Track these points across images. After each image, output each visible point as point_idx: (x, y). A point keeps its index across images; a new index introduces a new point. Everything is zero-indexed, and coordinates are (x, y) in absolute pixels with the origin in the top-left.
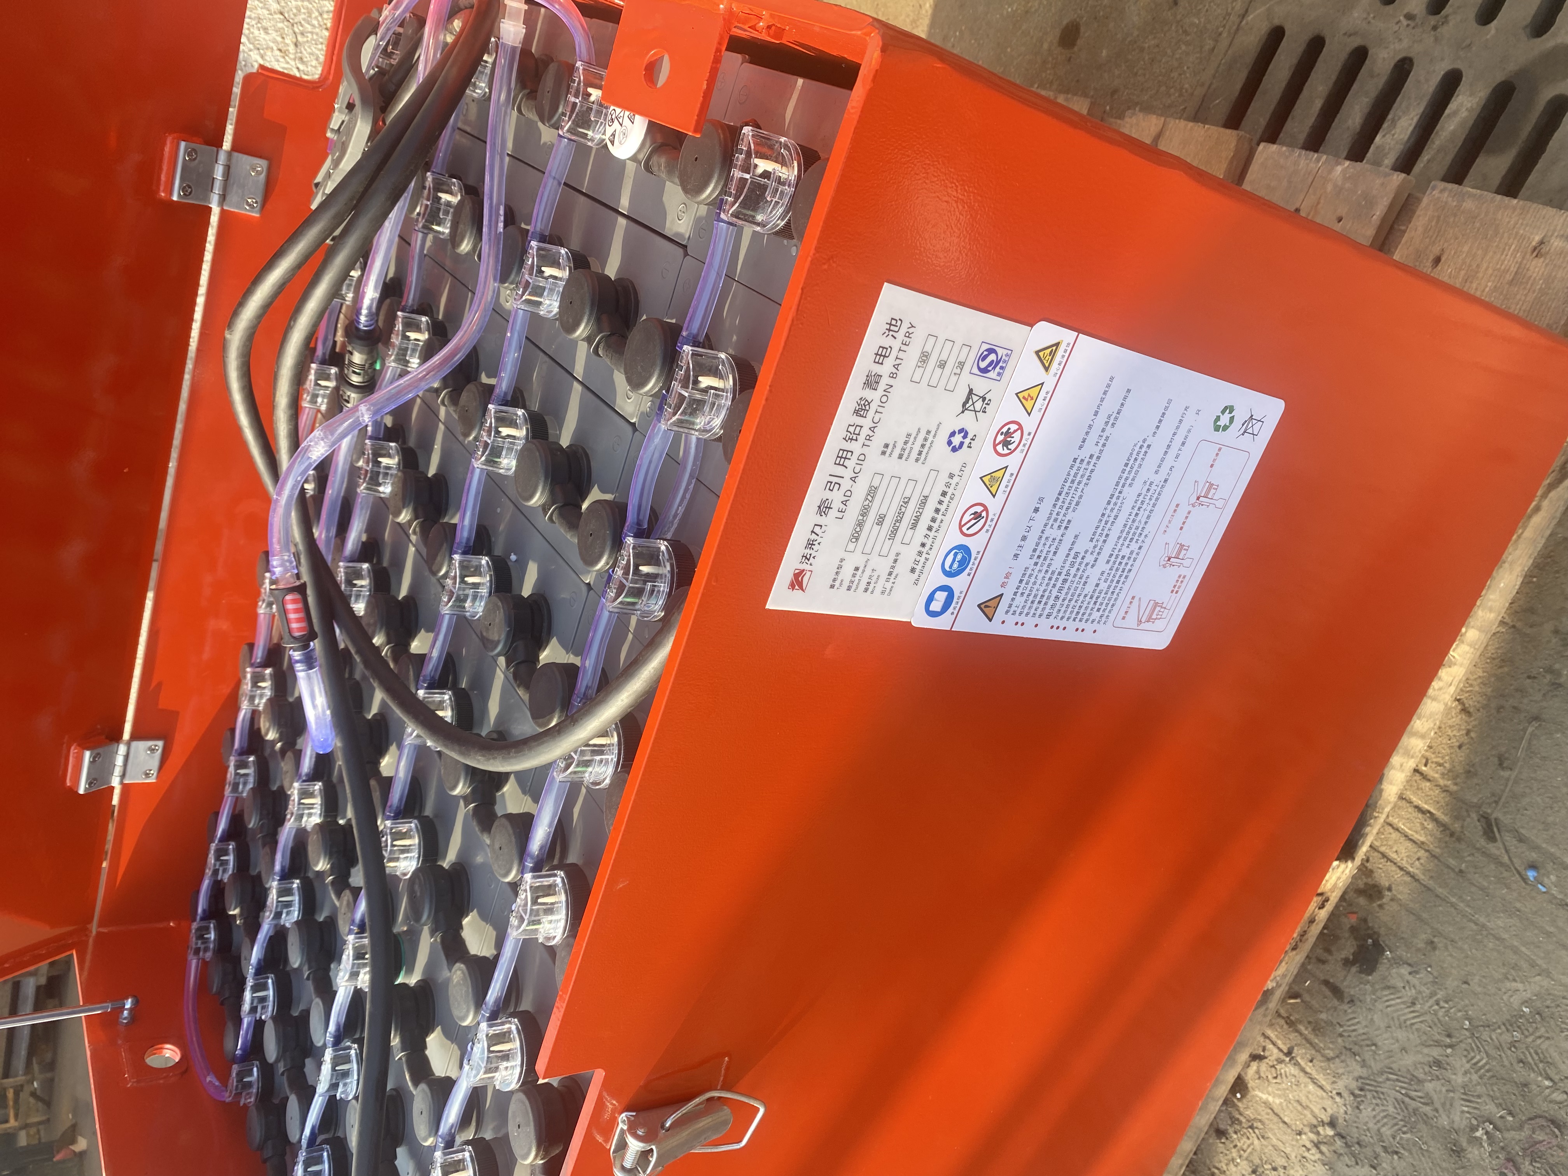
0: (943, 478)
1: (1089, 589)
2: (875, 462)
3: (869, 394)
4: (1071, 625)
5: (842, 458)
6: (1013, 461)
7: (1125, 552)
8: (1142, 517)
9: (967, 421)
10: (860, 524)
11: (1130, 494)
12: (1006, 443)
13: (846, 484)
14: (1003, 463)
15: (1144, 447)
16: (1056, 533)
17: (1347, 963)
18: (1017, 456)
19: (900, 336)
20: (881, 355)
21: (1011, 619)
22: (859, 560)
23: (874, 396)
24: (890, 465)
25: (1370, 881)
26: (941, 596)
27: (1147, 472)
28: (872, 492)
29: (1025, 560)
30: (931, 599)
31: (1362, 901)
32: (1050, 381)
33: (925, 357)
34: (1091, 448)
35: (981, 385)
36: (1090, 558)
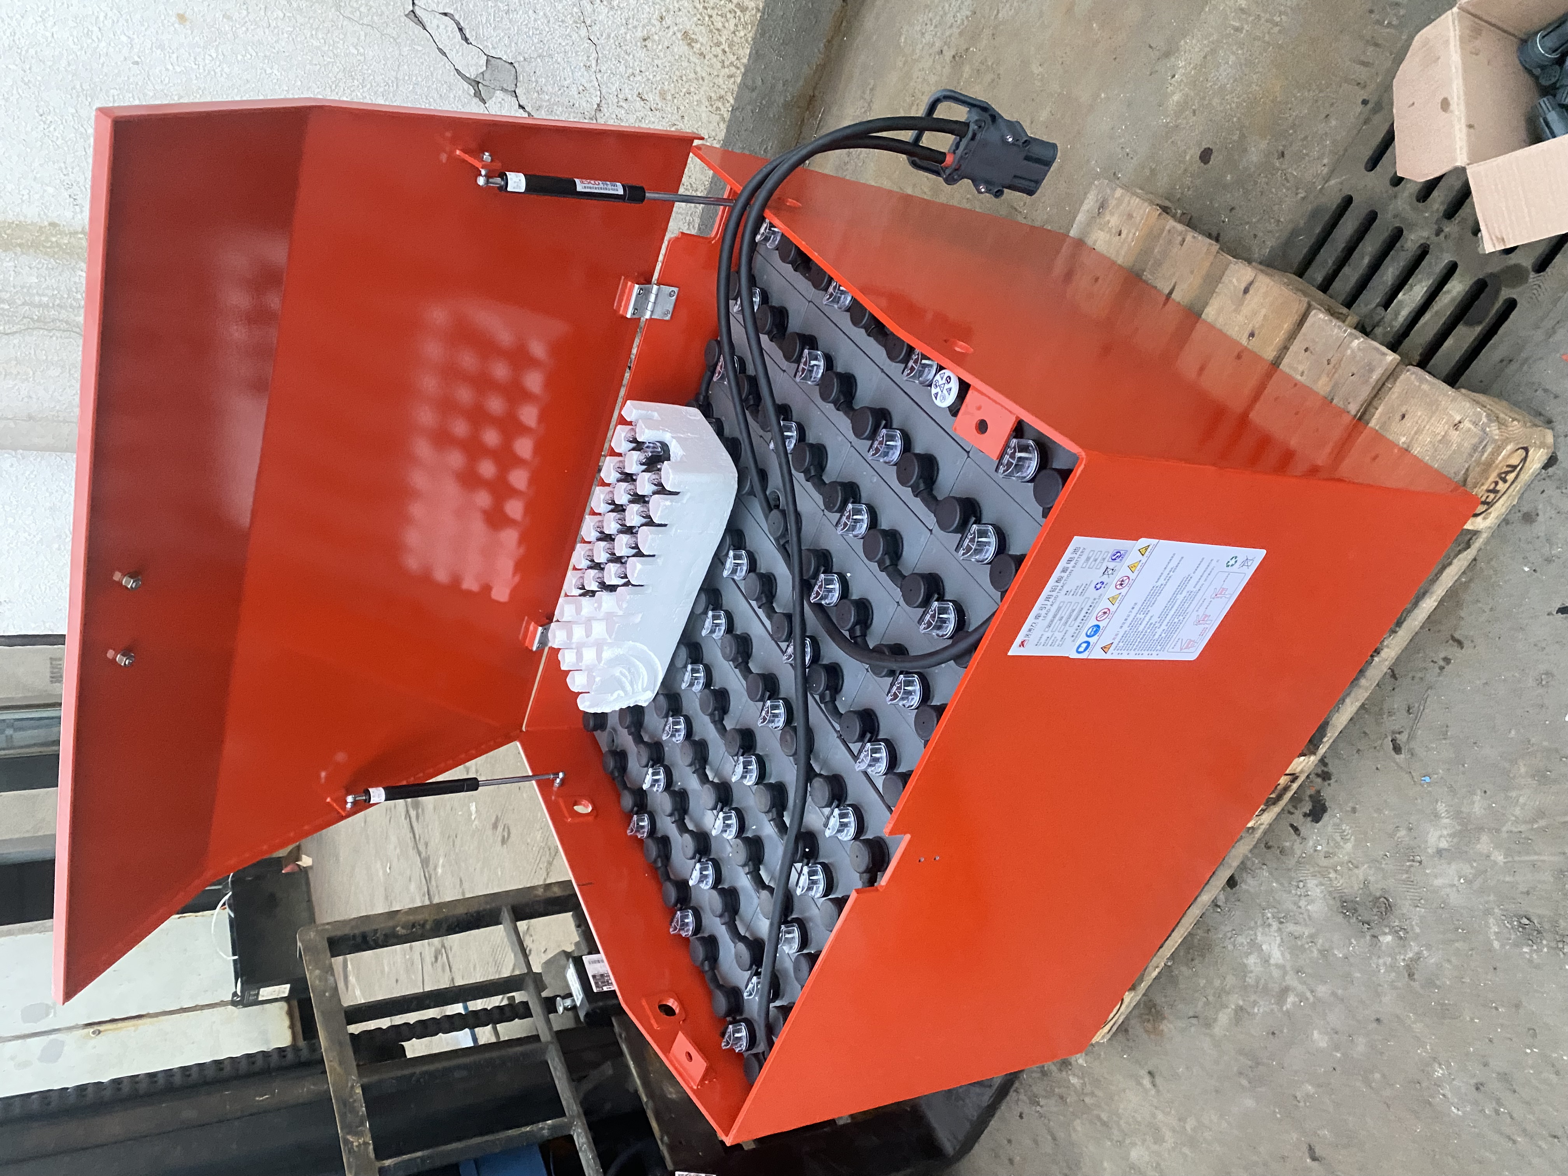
0: (1091, 600)
1: (1156, 637)
2: (1062, 597)
3: (1063, 574)
4: (1146, 653)
5: (1048, 598)
7: (1176, 620)
8: (1186, 605)
9: (1105, 579)
10: (1052, 621)
11: (1180, 597)
12: (1121, 584)
13: (1048, 607)
15: (1189, 578)
16: (1142, 616)
19: (1079, 553)
20: (1069, 561)
21: (1116, 652)
22: (1049, 634)
24: (1070, 598)
25: (1326, 769)
26: (1084, 645)
27: (1190, 587)
28: (1059, 608)
29: (1125, 628)
30: (1080, 646)
31: (1319, 780)
32: (1144, 559)
33: (1088, 559)
34: (1162, 581)
35: (1112, 565)
36: (1157, 625)
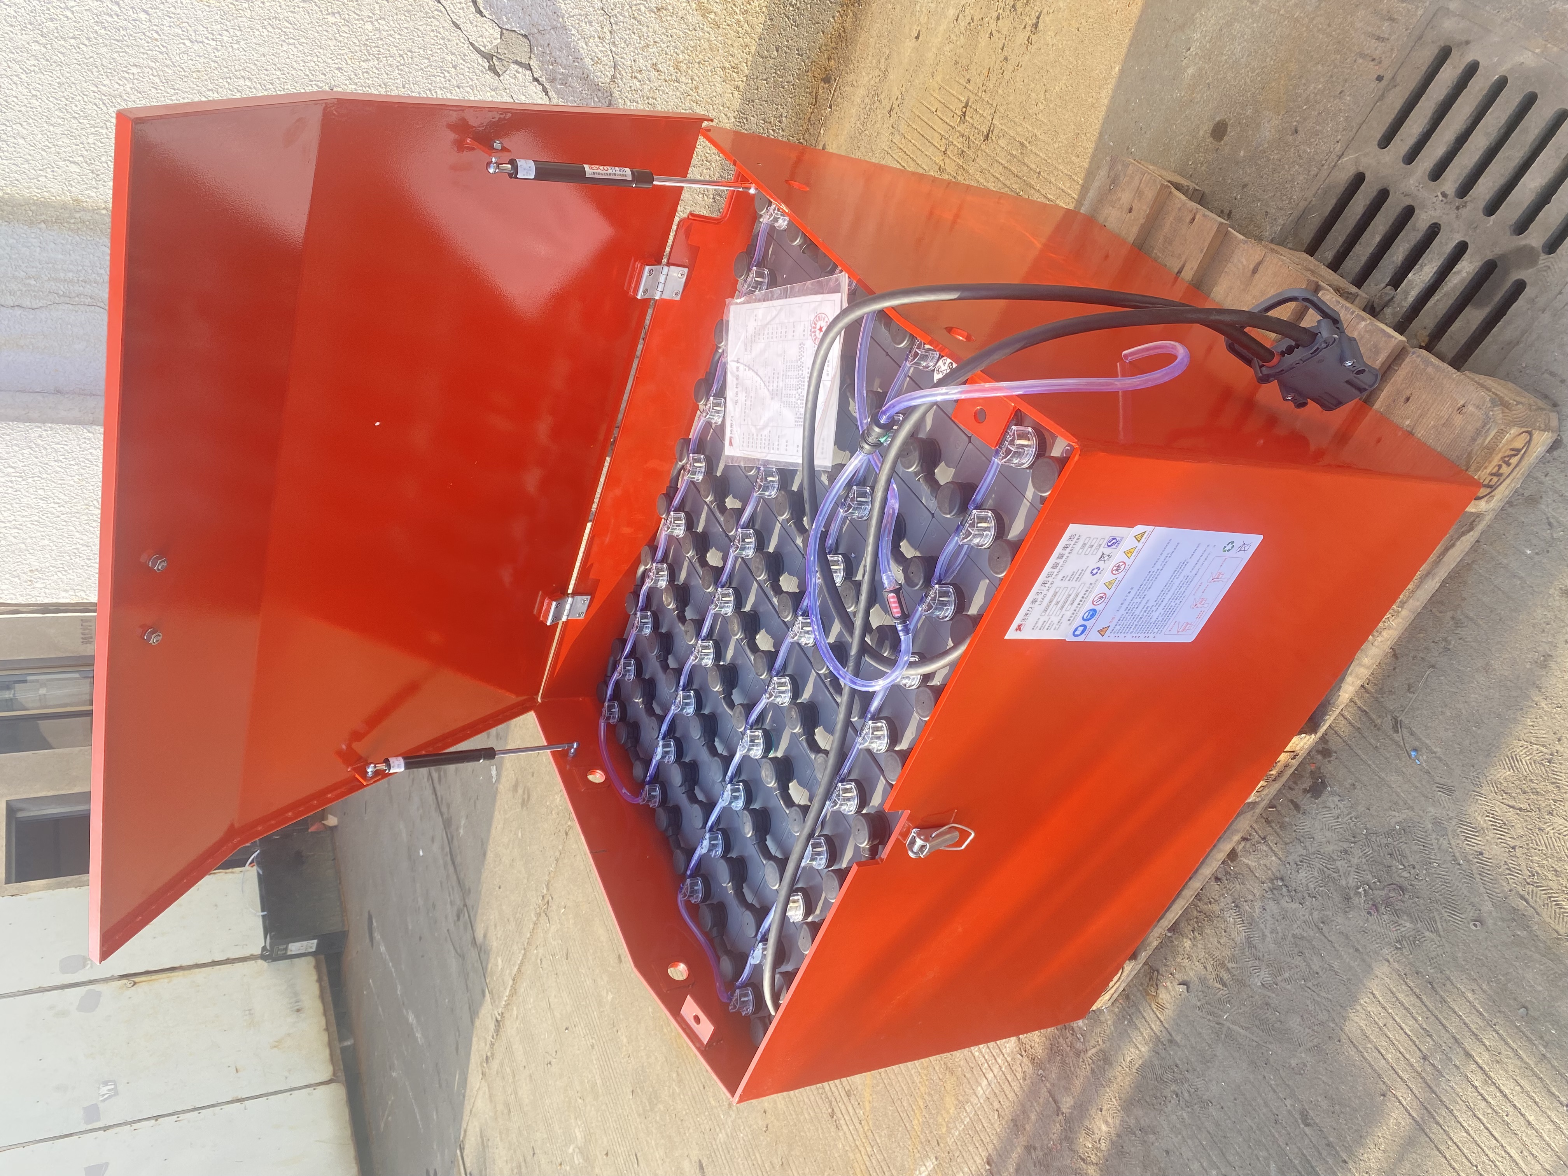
0: (1088, 585)
1: (1153, 620)
2: (1058, 582)
3: (1058, 561)
4: (1142, 636)
5: (1044, 584)
6: (1120, 576)
7: (1173, 604)
8: (1183, 589)
9: (1101, 564)
10: (1048, 606)
11: (1177, 582)
12: (1117, 570)
13: (1045, 592)
14: (1115, 577)
15: (1184, 564)
16: (1139, 600)
17: (1305, 791)
18: (1123, 574)
19: (1075, 540)
20: (1065, 548)
21: (1113, 635)
22: (1045, 618)
23: (1061, 561)
24: (1065, 583)
25: (1325, 746)
26: (1081, 629)
27: (1187, 571)
28: (1055, 594)
29: (1122, 611)
30: (1076, 630)
31: (1319, 757)
32: (1140, 545)
33: (1084, 545)
34: (1158, 566)
35: (1107, 551)
36: (1154, 609)
